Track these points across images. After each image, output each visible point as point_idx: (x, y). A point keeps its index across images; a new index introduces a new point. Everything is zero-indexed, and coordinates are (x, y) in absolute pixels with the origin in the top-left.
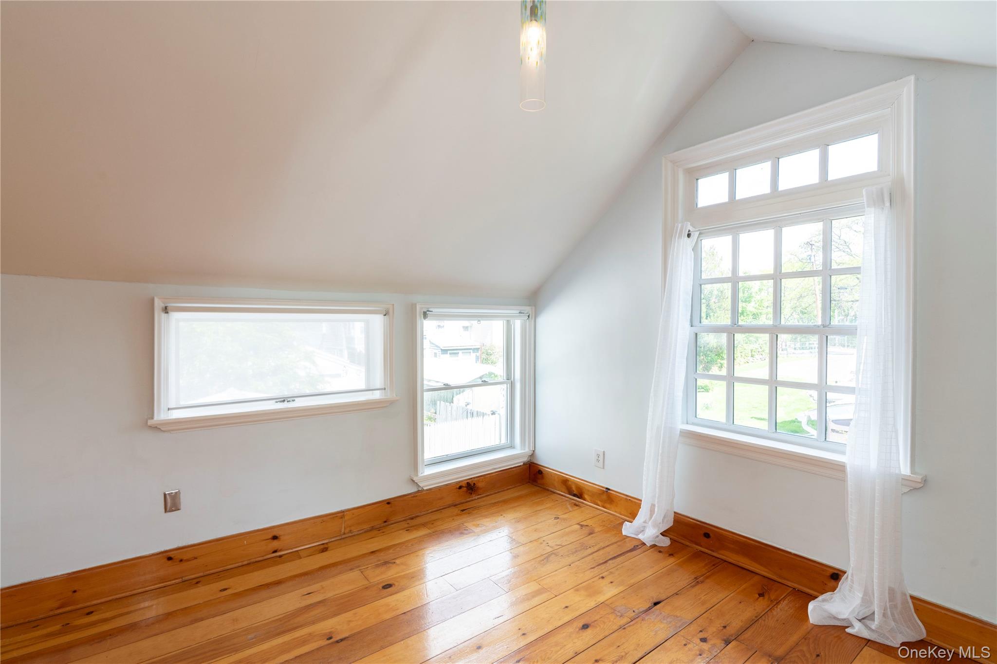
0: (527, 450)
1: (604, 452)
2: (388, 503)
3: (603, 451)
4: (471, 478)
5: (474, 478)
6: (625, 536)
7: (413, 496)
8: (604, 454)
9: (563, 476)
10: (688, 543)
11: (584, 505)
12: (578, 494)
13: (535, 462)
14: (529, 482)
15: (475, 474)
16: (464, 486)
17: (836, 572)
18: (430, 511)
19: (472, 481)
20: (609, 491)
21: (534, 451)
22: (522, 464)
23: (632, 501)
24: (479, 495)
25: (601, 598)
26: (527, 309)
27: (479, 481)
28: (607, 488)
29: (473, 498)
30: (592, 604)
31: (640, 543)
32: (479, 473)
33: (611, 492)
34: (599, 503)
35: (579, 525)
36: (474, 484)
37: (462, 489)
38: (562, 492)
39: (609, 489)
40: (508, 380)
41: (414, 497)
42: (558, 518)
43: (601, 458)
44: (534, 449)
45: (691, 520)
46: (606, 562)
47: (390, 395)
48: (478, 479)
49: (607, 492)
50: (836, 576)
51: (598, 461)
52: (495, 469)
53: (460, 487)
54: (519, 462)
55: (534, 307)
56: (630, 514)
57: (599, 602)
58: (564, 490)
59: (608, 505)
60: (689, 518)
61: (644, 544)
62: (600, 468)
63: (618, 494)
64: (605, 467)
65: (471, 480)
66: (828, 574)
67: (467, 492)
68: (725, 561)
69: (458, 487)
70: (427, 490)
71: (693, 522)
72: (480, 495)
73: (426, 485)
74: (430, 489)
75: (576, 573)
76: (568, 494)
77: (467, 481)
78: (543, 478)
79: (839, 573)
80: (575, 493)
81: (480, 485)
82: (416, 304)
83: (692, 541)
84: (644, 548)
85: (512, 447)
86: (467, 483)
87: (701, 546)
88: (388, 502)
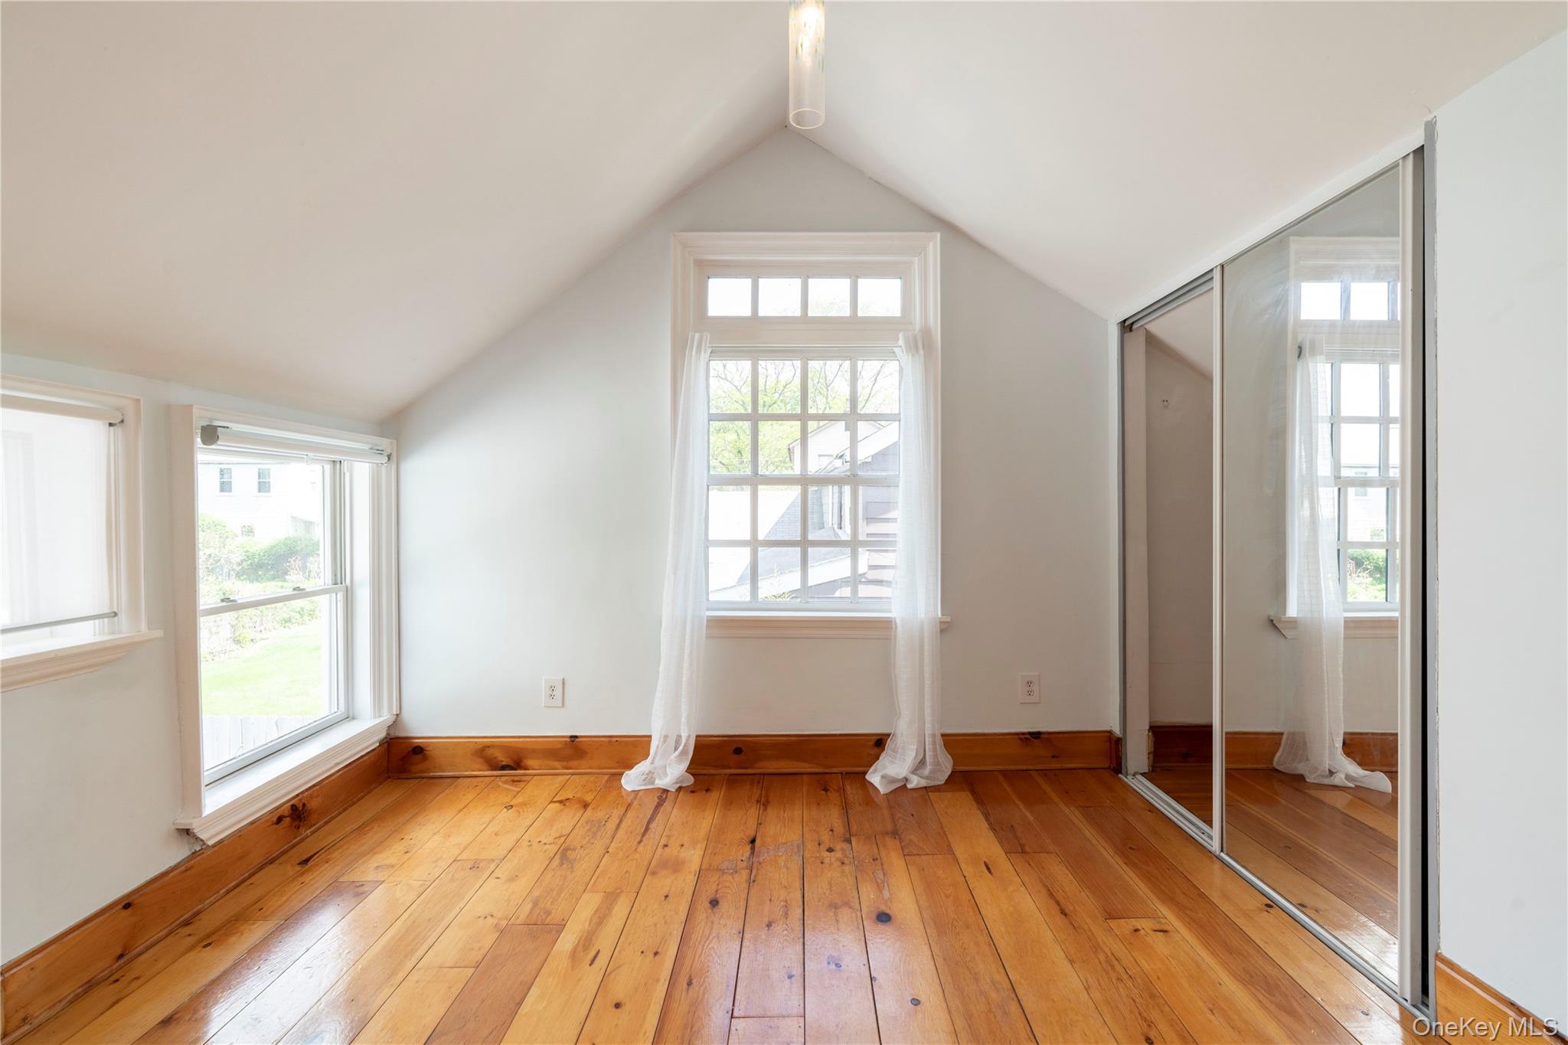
0: (386, 717)
1: (564, 679)
2: (127, 906)
3: (562, 677)
4: (297, 795)
5: (302, 793)
6: (633, 791)
7: (183, 868)
8: (564, 683)
9: (476, 743)
10: (713, 771)
11: (529, 778)
12: (512, 765)
13: (402, 734)
14: (389, 777)
15: (300, 786)
16: (286, 814)
17: (879, 738)
18: (224, 890)
19: (300, 800)
20: (577, 740)
21: (397, 715)
22: (378, 744)
23: (621, 742)
24: (311, 826)
25: (695, 865)
26: (385, 443)
27: (311, 797)
28: (571, 737)
29: (303, 836)
30: (691, 879)
31: (660, 793)
32: (306, 783)
33: (580, 739)
34: (557, 764)
35: (555, 802)
36: (304, 805)
37: (282, 823)
38: (473, 771)
39: (576, 737)
40: (335, 584)
41: (186, 870)
42: (512, 806)
43: (559, 693)
44: (398, 712)
45: (716, 739)
46: (647, 829)
47: (125, 630)
48: (309, 792)
49: (573, 741)
50: (880, 742)
51: (552, 696)
52: (338, 764)
53: (280, 820)
54: (372, 743)
55: (395, 441)
56: (618, 762)
57: (695, 871)
58: (478, 766)
59: (574, 763)
60: (712, 736)
61: (666, 791)
62: (559, 707)
63: (594, 739)
64: (565, 705)
65: (296, 799)
66: (872, 743)
67: (291, 826)
68: (764, 774)
69: (275, 819)
70: (214, 846)
71: (719, 740)
72: (314, 825)
73: (211, 835)
74: (220, 842)
75: (627, 857)
76: (488, 770)
77: (291, 803)
78: (425, 758)
79: (883, 737)
80: (503, 763)
81: (314, 804)
82: (192, 406)
83: (716, 767)
84: (671, 798)
85: (349, 717)
86: (293, 806)
87: (730, 768)
88: (127, 904)
